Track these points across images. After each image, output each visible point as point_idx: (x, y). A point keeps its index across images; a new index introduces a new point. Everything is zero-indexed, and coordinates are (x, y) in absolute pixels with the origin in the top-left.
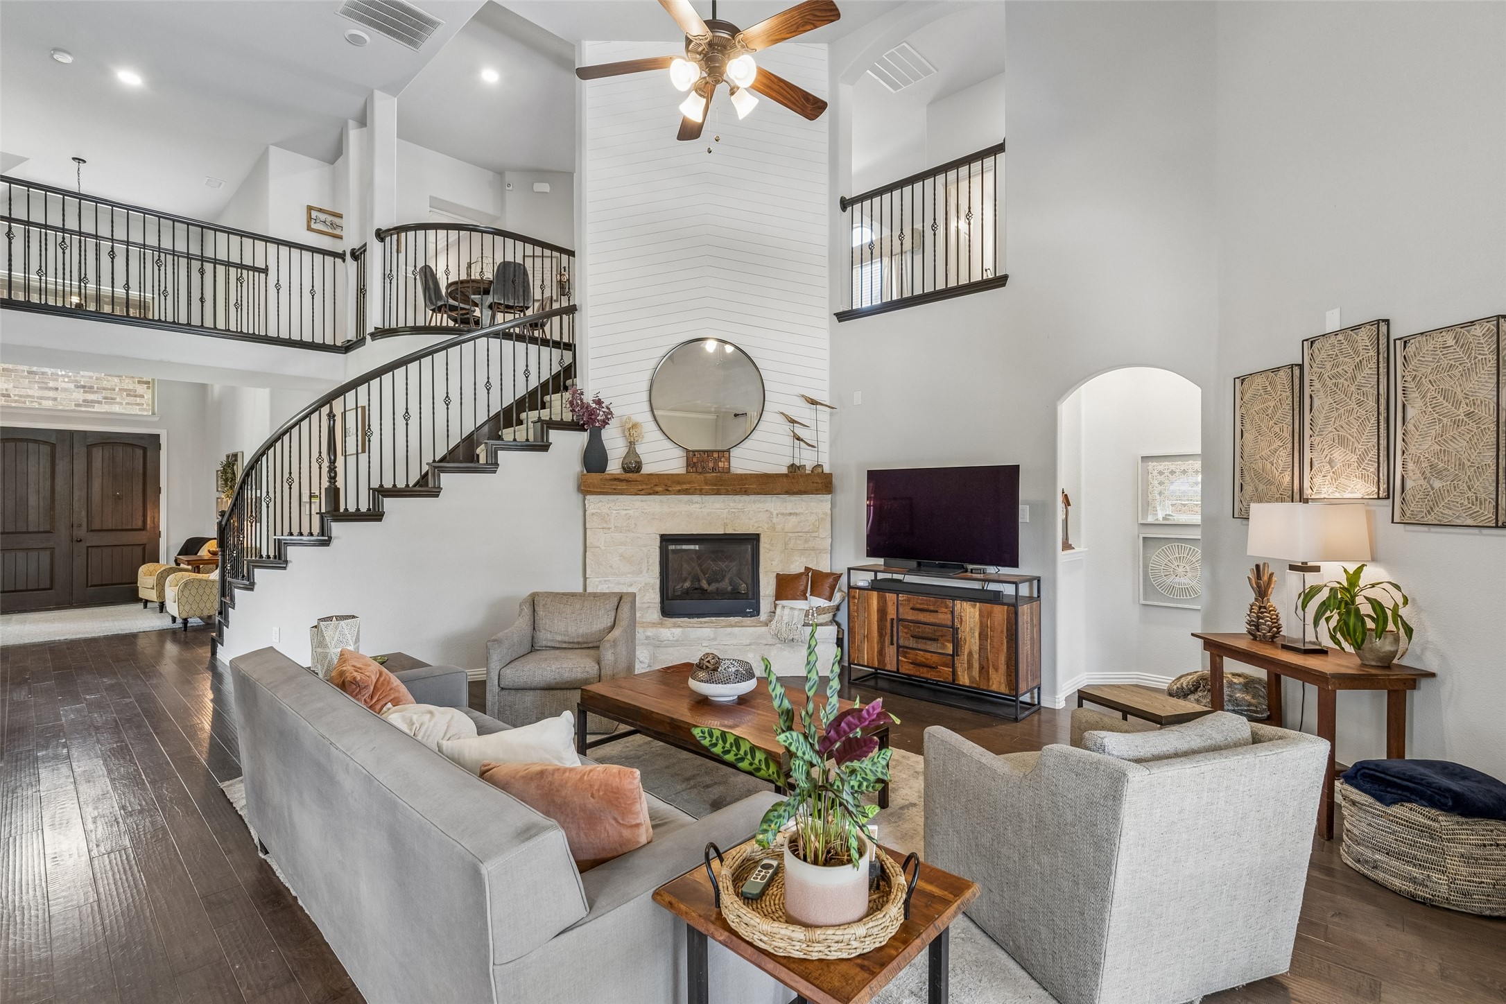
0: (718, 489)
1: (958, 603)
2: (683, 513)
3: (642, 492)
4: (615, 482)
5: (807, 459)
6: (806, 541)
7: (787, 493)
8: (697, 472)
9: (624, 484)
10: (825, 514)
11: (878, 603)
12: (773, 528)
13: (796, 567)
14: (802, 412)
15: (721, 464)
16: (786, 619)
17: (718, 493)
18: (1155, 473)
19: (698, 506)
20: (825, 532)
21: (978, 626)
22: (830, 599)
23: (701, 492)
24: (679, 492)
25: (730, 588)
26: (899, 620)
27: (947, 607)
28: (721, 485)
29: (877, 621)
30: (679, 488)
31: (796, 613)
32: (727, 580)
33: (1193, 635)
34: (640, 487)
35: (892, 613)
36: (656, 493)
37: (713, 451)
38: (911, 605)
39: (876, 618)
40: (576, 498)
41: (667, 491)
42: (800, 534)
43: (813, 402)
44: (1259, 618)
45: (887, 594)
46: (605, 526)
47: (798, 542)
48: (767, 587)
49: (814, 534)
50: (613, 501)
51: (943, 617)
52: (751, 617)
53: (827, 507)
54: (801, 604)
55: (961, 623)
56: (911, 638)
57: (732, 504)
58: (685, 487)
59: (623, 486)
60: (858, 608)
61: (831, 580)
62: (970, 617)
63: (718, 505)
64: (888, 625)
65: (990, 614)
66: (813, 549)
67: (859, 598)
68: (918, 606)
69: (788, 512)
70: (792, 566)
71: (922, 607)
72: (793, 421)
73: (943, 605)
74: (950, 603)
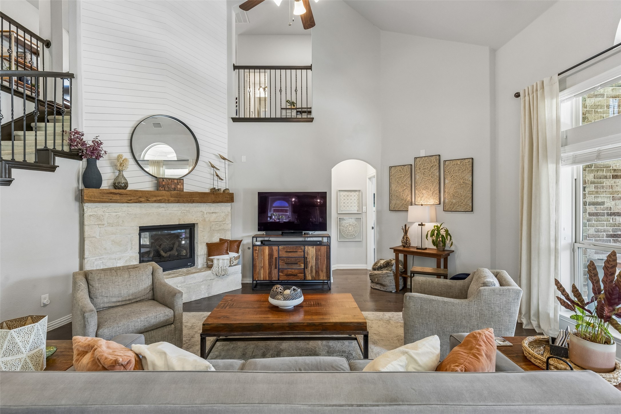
0: (178, 200)
1: (306, 247)
2: (155, 213)
3: (131, 202)
4: (111, 195)
5: (222, 186)
6: (220, 226)
7: (214, 202)
8: (165, 190)
9: (118, 196)
10: (229, 212)
11: (269, 251)
12: (204, 220)
13: (215, 239)
14: (217, 163)
15: (179, 186)
16: (220, 265)
17: (178, 202)
18: (343, 196)
19: (163, 209)
20: (228, 221)
21: (315, 255)
22: (238, 252)
23: (169, 202)
24: (155, 202)
25: (176, 254)
26: (279, 257)
27: (301, 249)
28: (180, 198)
29: (268, 260)
30: (155, 199)
31: (226, 261)
32: (175, 249)
33: (390, 248)
34: (129, 198)
35: (275, 255)
36: (140, 202)
37: (174, 179)
38: (285, 250)
39: (267, 258)
40: (75, 206)
41: (148, 201)
42: (217, 223)
43: (224, 159)
44: (406, 241)
45: (273, 247)
46: (100, 223)
47: (216, 226)
48: (201, 251)
49: (224, 222)
50: (106, 207)
51: (300, 254)
52: (190, 267)
53: (229, 208)
54: (226, 257)
55: (308, 255)
56: (285, 264)
57: (183, 208)
58: (158, 198)
59: (118, 197)
60: (258, 255)
61: (237, 243)
62: (312, 252)
63: (175, 209)
64: (274, 260)
65: (320, 250)
66: (223, 229)
67: (258, 250)
68: (288, 250)
69: (212, 211)
70: (213, 239)
71: (290, 250)
72: (213, 167)
73: (300, 248)
74: (303, 248)
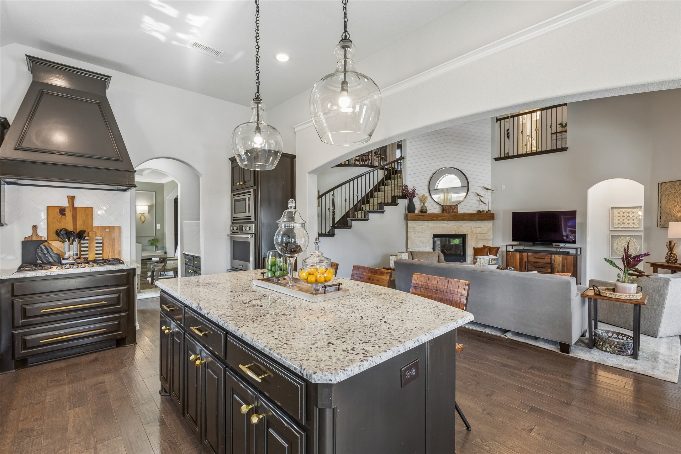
0: (455, 219)
1: (553, 256)
2: (441, 227)
3: (429, 220)
4: (420, 216)
5: (485, 208)
6: (484, 236)
7: (479, 220)
8: (447, 213)
9: (422, 217)
10: (491, 227)
11: (520, 256)
12: (472, 232)
13: (480, 245)
14: (482, 192)
15: (455, 210)
16: (482, 262)
17: (454, 220)
18: (617, 213)
19: (446, 224)
20: (490, 233)
21: (561, 262)
22: (496, 256)
23: (449, 220)
24: (441, 220)
25: (454, 253)
26: (529, 262)
27: (548, 257)
28: (456, 217)
29: (519, 262)
30: (441, 218)
31: (486, 260)
32: (453, 250)
33: (646, 263)
34: (428, 218)
35: (525, 259)
36: (433, 220)
37: (452, 206)
38: (534, 257)
39: (518, 261)
40: (404, 222)
41: (437, 219)
42: (482, 234)
43: (487, 189)
44: (670, 257)
45: (523, 253)
46: (414, 231)
47: (481, 237)
48: (470, 252)
49: (486, 234)
50: (417, 223)
51: (547, 260)
52: (463, 262)
53: (492, 224)
54: (486, 257)
55: (554, 262)
56: (534, 268)
57: (458, 224)
58: (443, 218)
59: (422, 218)
60: (511, 258)
61: (496, 249)
62: (558, 260)
63: (453, 224)
64: (524, 264)
65: (566, 259)
66: (486, 239)
67: (511, 255)
68: (537, 257)
69: (478, 226)
70: (479, 245)
71: (538, 257)
72: (479, 196)
73: (547, 256)
74: (550, 256)
